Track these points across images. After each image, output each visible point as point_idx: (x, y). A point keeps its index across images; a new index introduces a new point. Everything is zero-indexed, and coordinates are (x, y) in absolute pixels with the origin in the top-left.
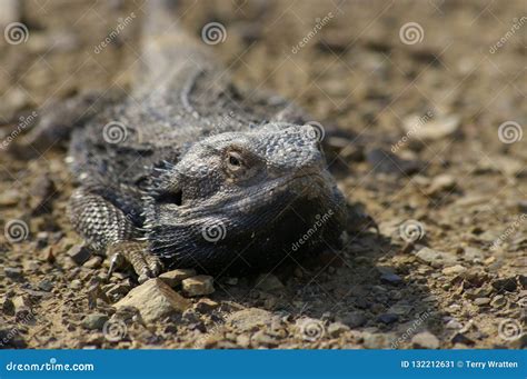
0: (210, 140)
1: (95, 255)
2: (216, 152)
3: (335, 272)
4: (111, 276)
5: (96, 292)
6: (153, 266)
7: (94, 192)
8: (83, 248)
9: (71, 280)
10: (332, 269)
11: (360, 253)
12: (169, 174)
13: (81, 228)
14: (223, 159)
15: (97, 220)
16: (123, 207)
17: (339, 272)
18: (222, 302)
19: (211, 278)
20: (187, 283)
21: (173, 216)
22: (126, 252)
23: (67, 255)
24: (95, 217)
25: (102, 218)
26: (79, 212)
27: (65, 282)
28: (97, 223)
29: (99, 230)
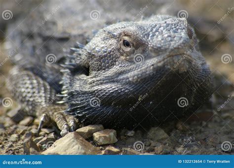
0: (110, 28)
1: (28, 116)
2: (113, 37)
3: (207, 126)
4: (40, 131)
5: (29, 144)
6: (71, 123)
7: (26, 69)
8: (19, 111)
9: (10, 134)
10: (204, 123)
11: (225, 111)
12: (80, 52)
13: (17, 96)
14: (118, 41)
15: (29, 90)
16: (49, 80)
17: (210, 126)
18: (123, 149)
19: (114, 131)
20: (96, 135)
21: (83, 83)
22: (51, 113)
23: (8, 116)
24: (27, 88)
25: (33, 88)
26: (16, 84)
27: (6, 135)
28: (29, 92)
29: (31, 97)
